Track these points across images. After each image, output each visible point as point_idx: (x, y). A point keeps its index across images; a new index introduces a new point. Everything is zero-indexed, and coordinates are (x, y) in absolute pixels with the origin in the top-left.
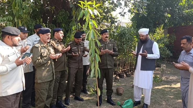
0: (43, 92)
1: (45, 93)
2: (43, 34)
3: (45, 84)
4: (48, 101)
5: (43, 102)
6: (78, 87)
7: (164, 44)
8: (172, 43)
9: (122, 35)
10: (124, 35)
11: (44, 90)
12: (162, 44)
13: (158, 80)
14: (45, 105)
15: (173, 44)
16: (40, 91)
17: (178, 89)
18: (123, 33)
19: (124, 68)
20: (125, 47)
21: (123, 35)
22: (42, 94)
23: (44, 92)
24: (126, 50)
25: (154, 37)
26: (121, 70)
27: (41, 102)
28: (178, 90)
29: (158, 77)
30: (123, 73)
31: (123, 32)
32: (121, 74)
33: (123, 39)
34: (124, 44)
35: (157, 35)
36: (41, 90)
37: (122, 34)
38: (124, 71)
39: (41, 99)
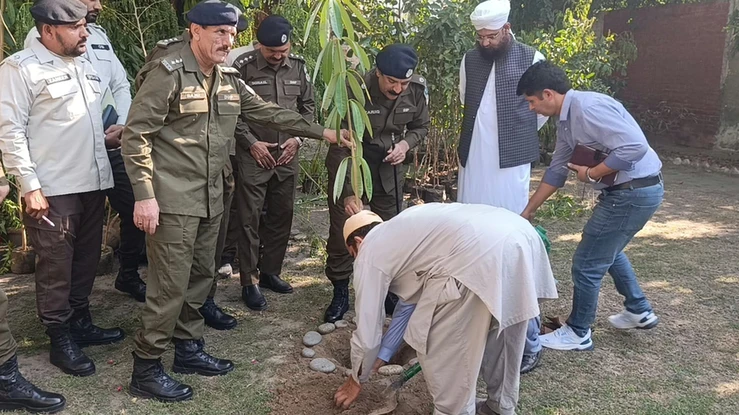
0: (173, 256)
1: (181, 258)
2: (204, 26)
3: (178, 221)
4: (195, 291)
5: (177, 294)
6: (275, 239)
7: (593, 74)
8: (620, 71)
9: (439, 33)
10: (448, 36)
11: (177, 246)
12: (587, 73)
13: (570, 210)
14: (186, 304)
15: (624, 74)
16: (162, 249)
17: (645, 242)
18: (445, 25)
19: (440, 170)
20: (449, 84)
21: (445, 34)
22: (168, 262)
23: (180, 254)
24: (449, 97)
25: (556, 44)
26: (430, 175)
27: (167, 295)
28: (647, 246)
29: (570, 200)
30: (437, 188)
31: (443, 21)
32: (430, 190)
33: (440, 50)
34: (444, 73)
35: (569, 38)
36: (165, 247)
37: (442, 28)
38: (442, 178)
39: (166, 283)
